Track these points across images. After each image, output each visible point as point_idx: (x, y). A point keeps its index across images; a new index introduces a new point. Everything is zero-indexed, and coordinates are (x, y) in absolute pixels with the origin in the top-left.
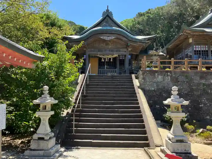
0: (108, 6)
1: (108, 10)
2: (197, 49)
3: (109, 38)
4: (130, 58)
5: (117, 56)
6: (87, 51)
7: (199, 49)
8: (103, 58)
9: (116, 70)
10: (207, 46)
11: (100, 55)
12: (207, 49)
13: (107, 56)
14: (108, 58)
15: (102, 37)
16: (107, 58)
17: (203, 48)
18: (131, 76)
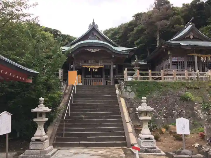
0: (94, 19)
1: (94, 23)
2: (175, 61)
7: (177, 60)
10: (183, 58)
12: (183, 61)
15: (88, 50)
17: (180, 59)
18: (115, 86)
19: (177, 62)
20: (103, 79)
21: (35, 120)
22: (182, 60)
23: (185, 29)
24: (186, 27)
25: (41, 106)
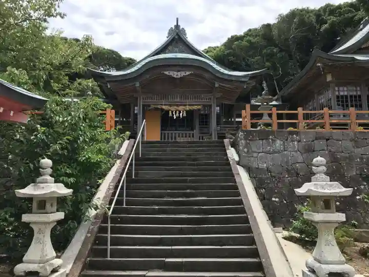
0: (177, 18)
2: (342, 93)
3: (179, 73)
4: (219, 111)
6: (140, 98)
7: (346, 93)
9: (193, 134)
10: (358, 89)
12: (359, 93)
15: (167, 73)
17: (352, 91)
18: (223, 142)
19: (346, 96)
20: (196, 132)
21: (26, 218)
22: (357, 93)
23: (361, 30)
24: (361, 26)
25: (46, 182)
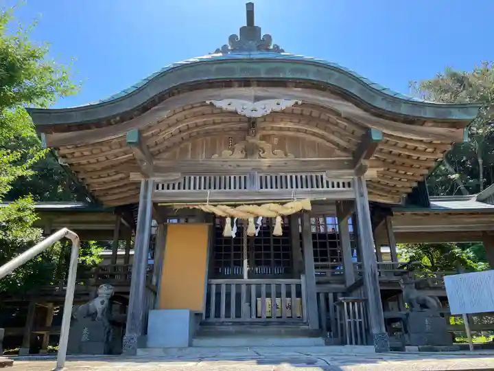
3: (259, 105)
5: (309, 207)
6: (147, 183)
8: (232, 218)
9: (299, 286)
11: (215, 203)
13: (251, 208)
14: (256, 218)
15: (222, 104)
16: (251, 220)
